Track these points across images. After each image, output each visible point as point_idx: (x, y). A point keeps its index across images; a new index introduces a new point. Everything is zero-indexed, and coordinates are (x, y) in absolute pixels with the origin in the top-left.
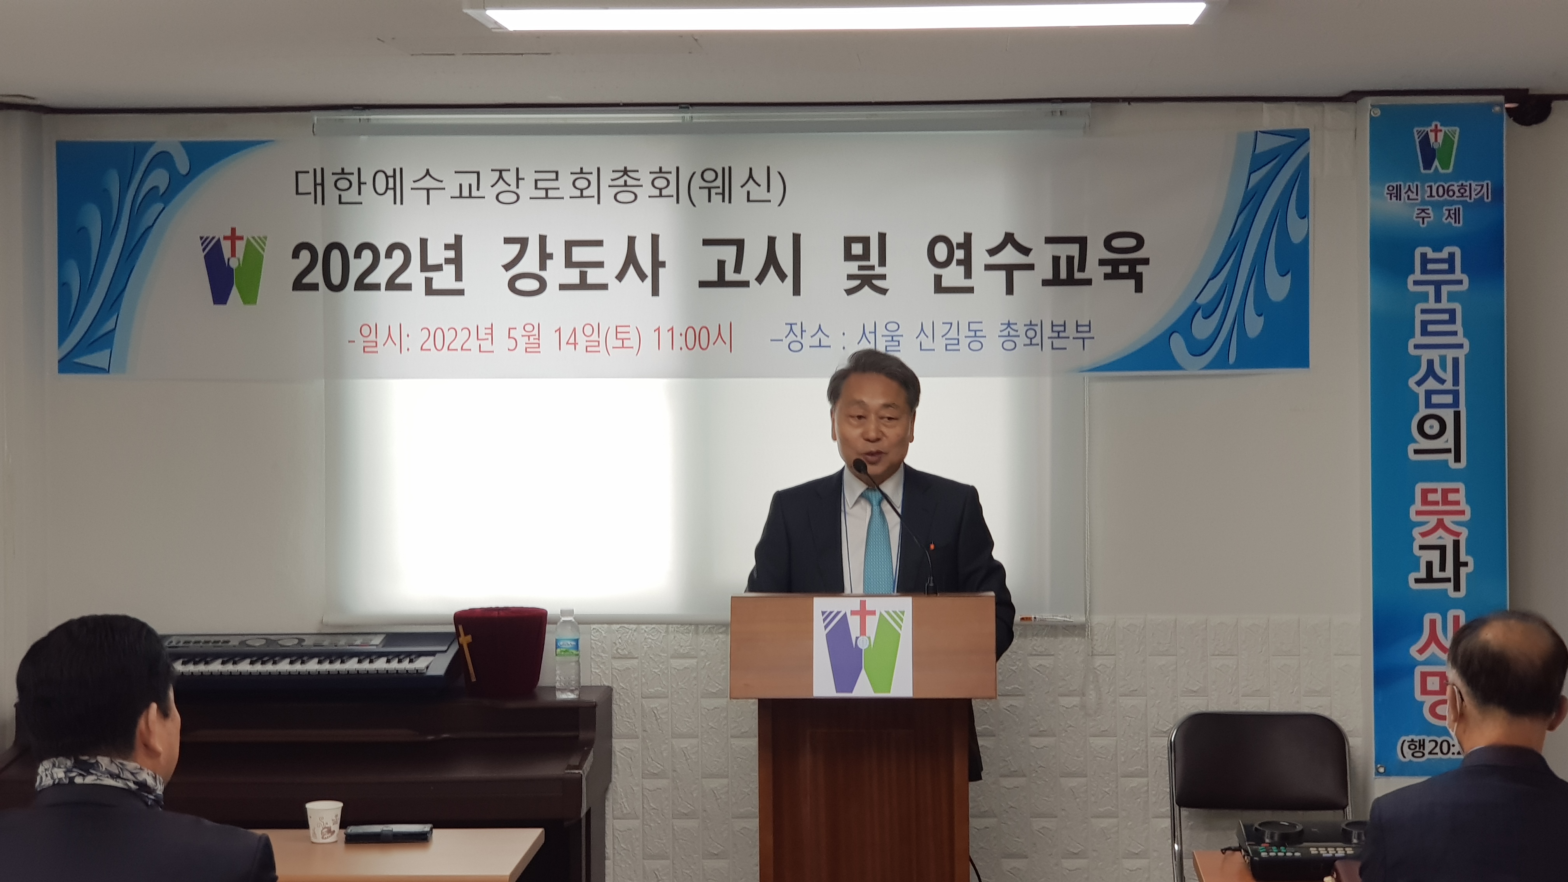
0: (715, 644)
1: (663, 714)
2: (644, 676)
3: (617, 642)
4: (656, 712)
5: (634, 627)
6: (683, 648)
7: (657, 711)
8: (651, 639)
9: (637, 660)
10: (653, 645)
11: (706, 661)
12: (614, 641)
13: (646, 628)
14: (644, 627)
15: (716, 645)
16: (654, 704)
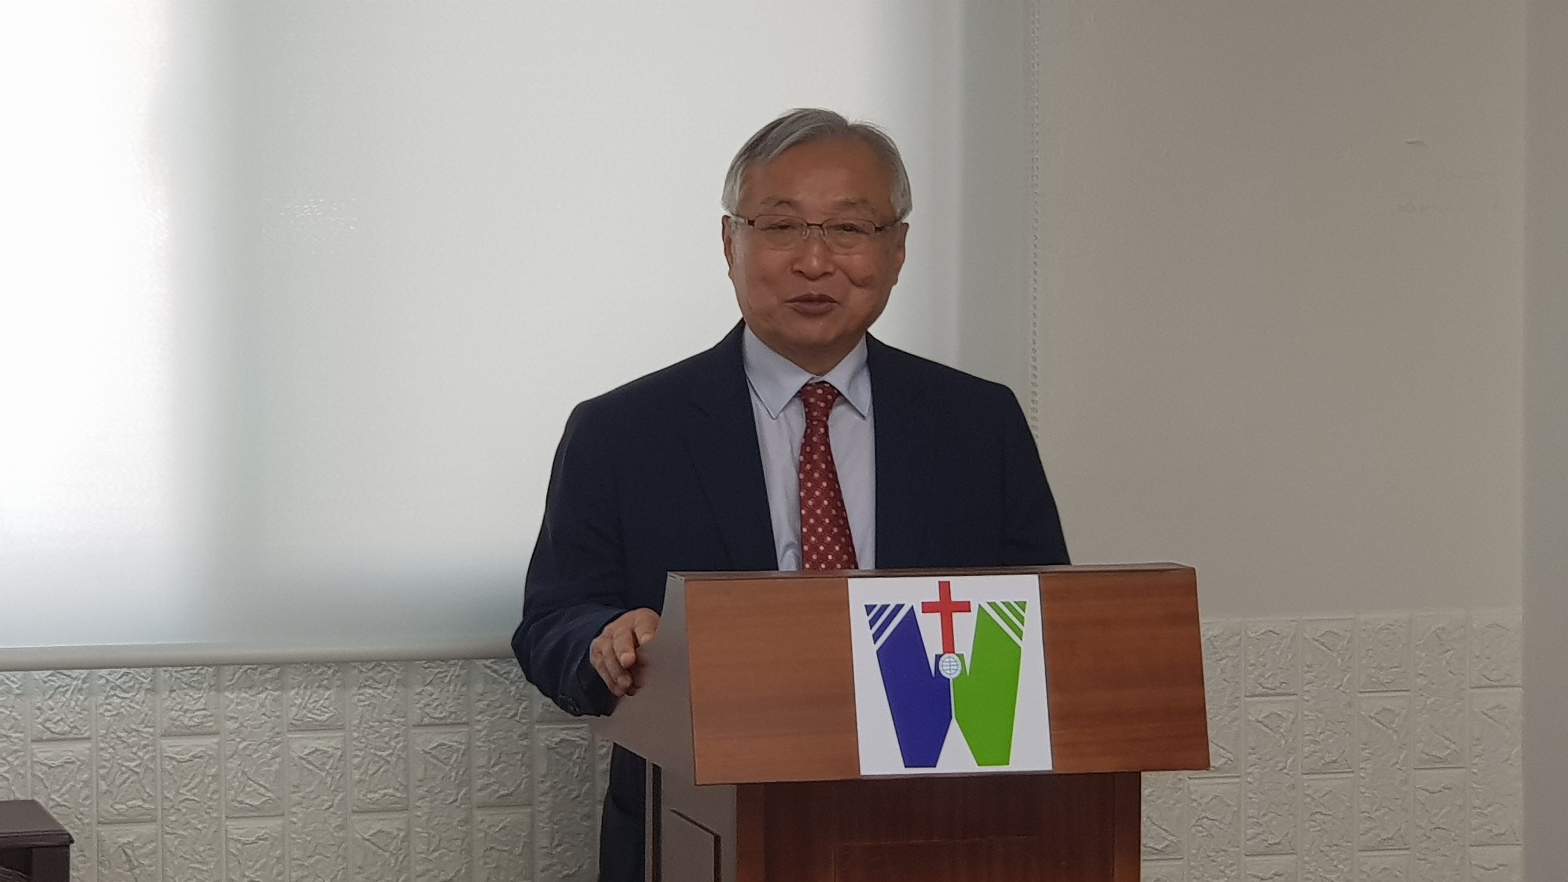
0: (257, 705)
1: (146, 856)
2: (103, 778)
3: (44, 708)
4: (129, 851)
5: (85, 672)
6: (189, 715)
7: (133, 851)
8: (118, 697)
9: (88, 745)
10: (122, 710)
11: (238, 740)
12: (39, 705)
13: (110, 674)
14: (104, 672)
15: (262, 705)
16: (127, 835)
